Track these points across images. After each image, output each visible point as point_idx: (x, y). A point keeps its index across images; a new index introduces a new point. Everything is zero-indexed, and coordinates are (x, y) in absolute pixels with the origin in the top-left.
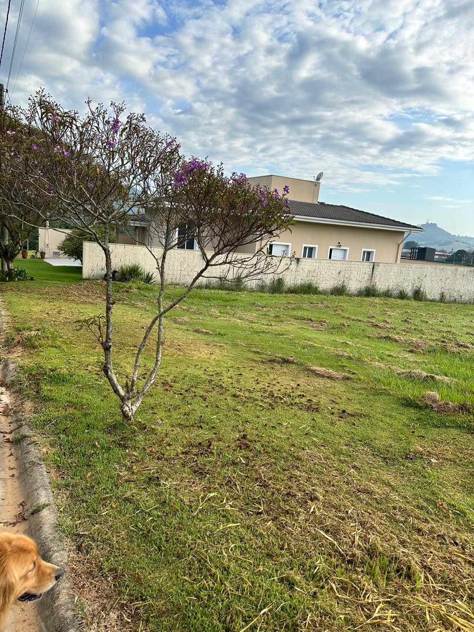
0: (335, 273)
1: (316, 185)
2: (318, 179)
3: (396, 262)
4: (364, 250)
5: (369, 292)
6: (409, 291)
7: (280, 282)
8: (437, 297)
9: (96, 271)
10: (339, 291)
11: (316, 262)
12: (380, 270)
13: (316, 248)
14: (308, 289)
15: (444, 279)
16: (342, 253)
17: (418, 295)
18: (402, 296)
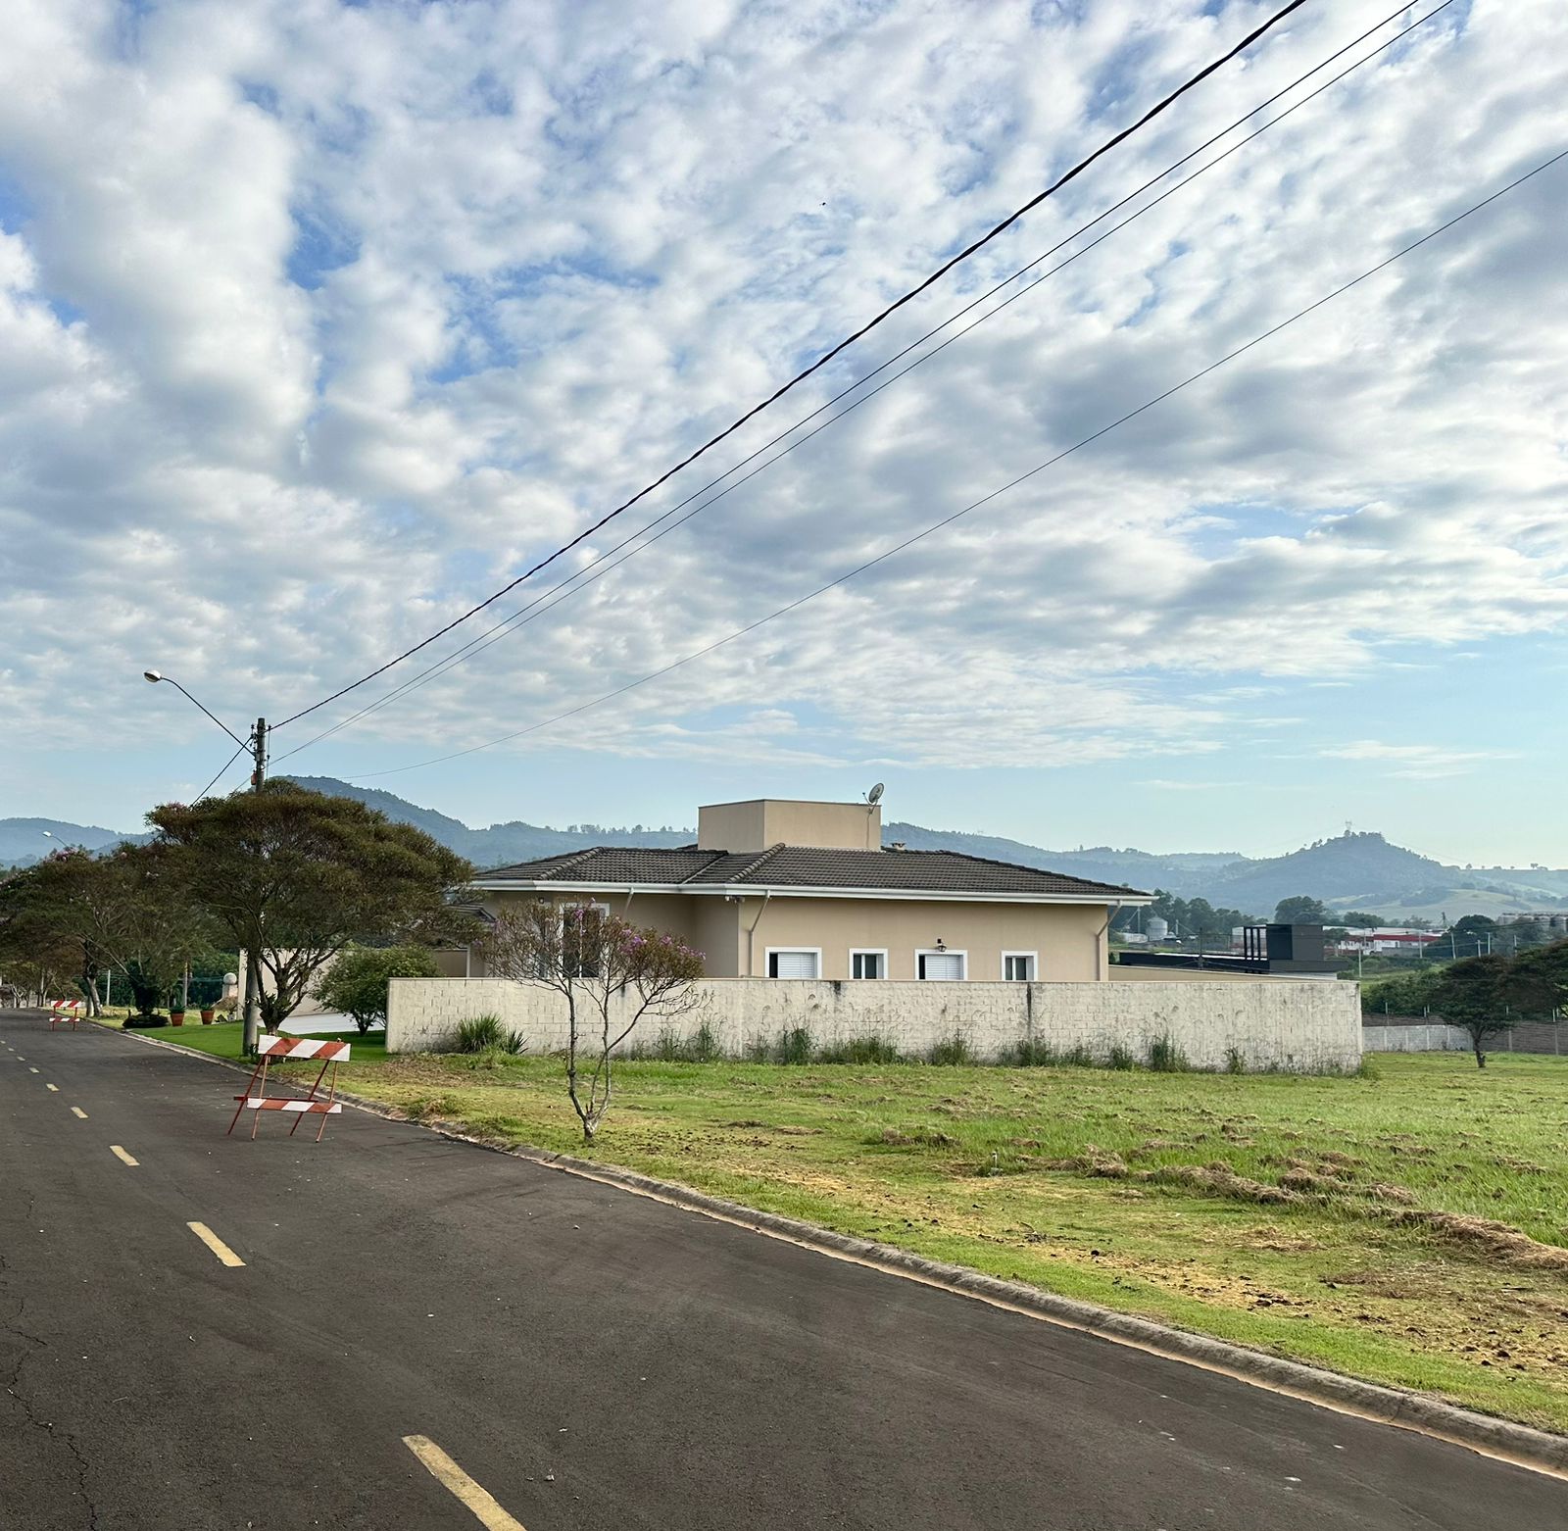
0: (933, 1013)
1: (871, 812)
2: (874, 798)
3: (1098, 979)
4: (1005, 953)
5: (1029, 1055)
6: (1137, 1048)
7: (800, 1038)
8: (1221, 1062)
9: (411, 1036)
10: (950, 1055)
11: (881, 988)
12: (1048, 1001)
13: (882, 955)
14: (870, 1052)
15: (1228, 1014)
16: (951, 964)
17: (1161, 1059)
18: (1120, 1061)
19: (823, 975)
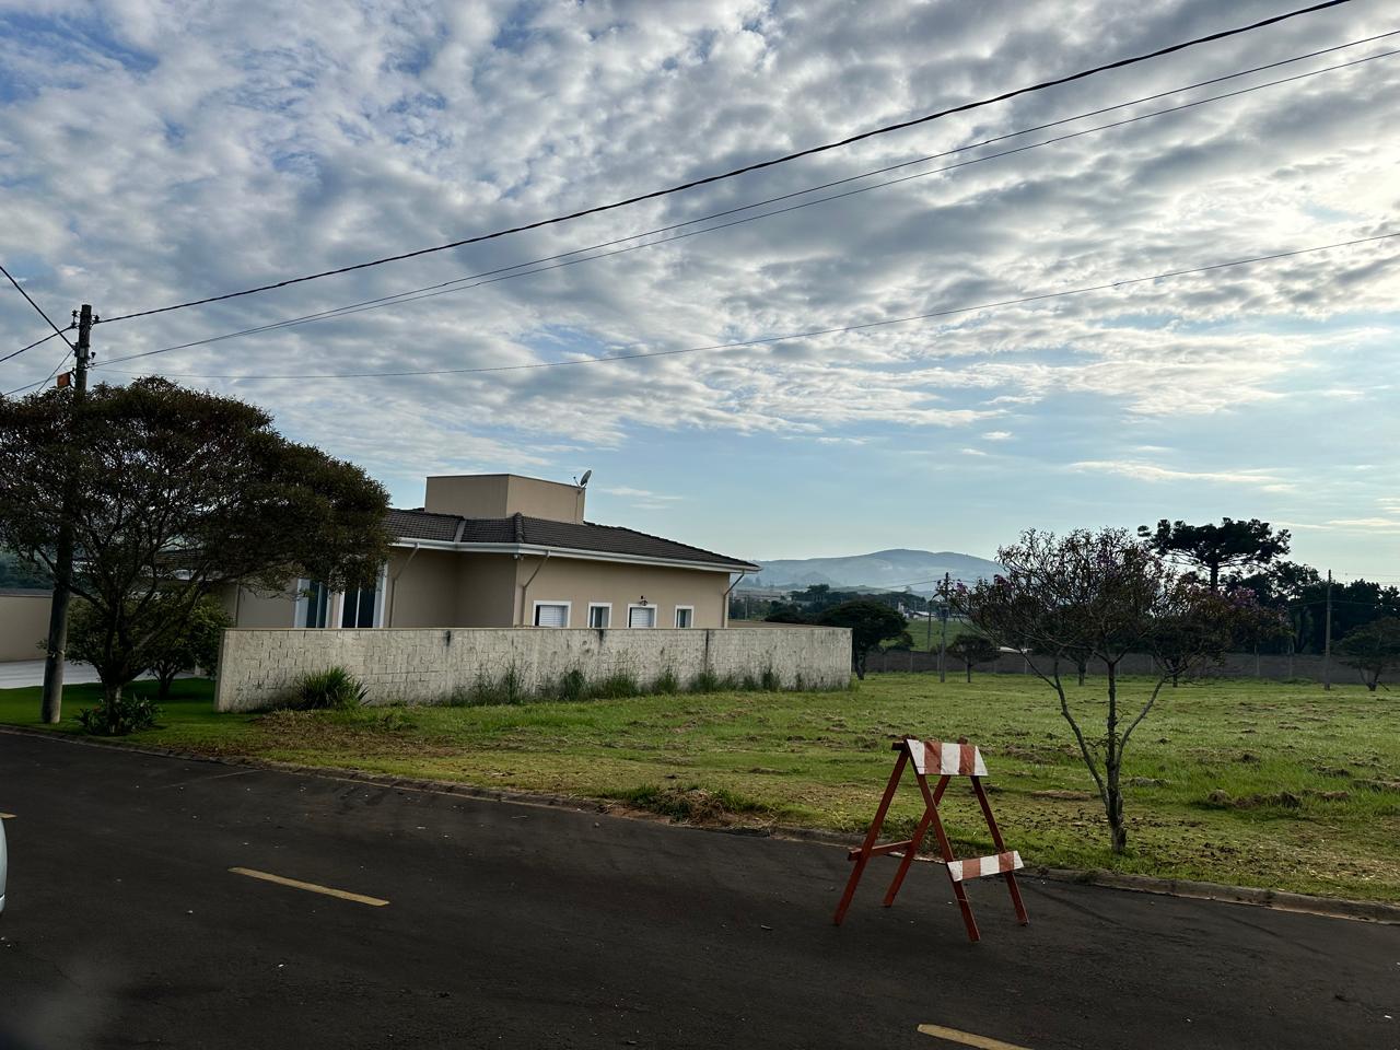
0: (656, 652)
1: (579, 493)
2: (584, 481)
3: (723, 626)
4: (678, 607)
5: (705, 684)
6: (757, 674)
7: (576, 677)
8: (793, 683)
9: (245, 692)
10: (665, 685)
11: (628, 635)
12: (716, 643)
13: (608, 608)
14: (620, 688)
15: (798, 650)
16: (645, 613)
17: (769, 682)
18: (749, 685)
19: (571, 625)
